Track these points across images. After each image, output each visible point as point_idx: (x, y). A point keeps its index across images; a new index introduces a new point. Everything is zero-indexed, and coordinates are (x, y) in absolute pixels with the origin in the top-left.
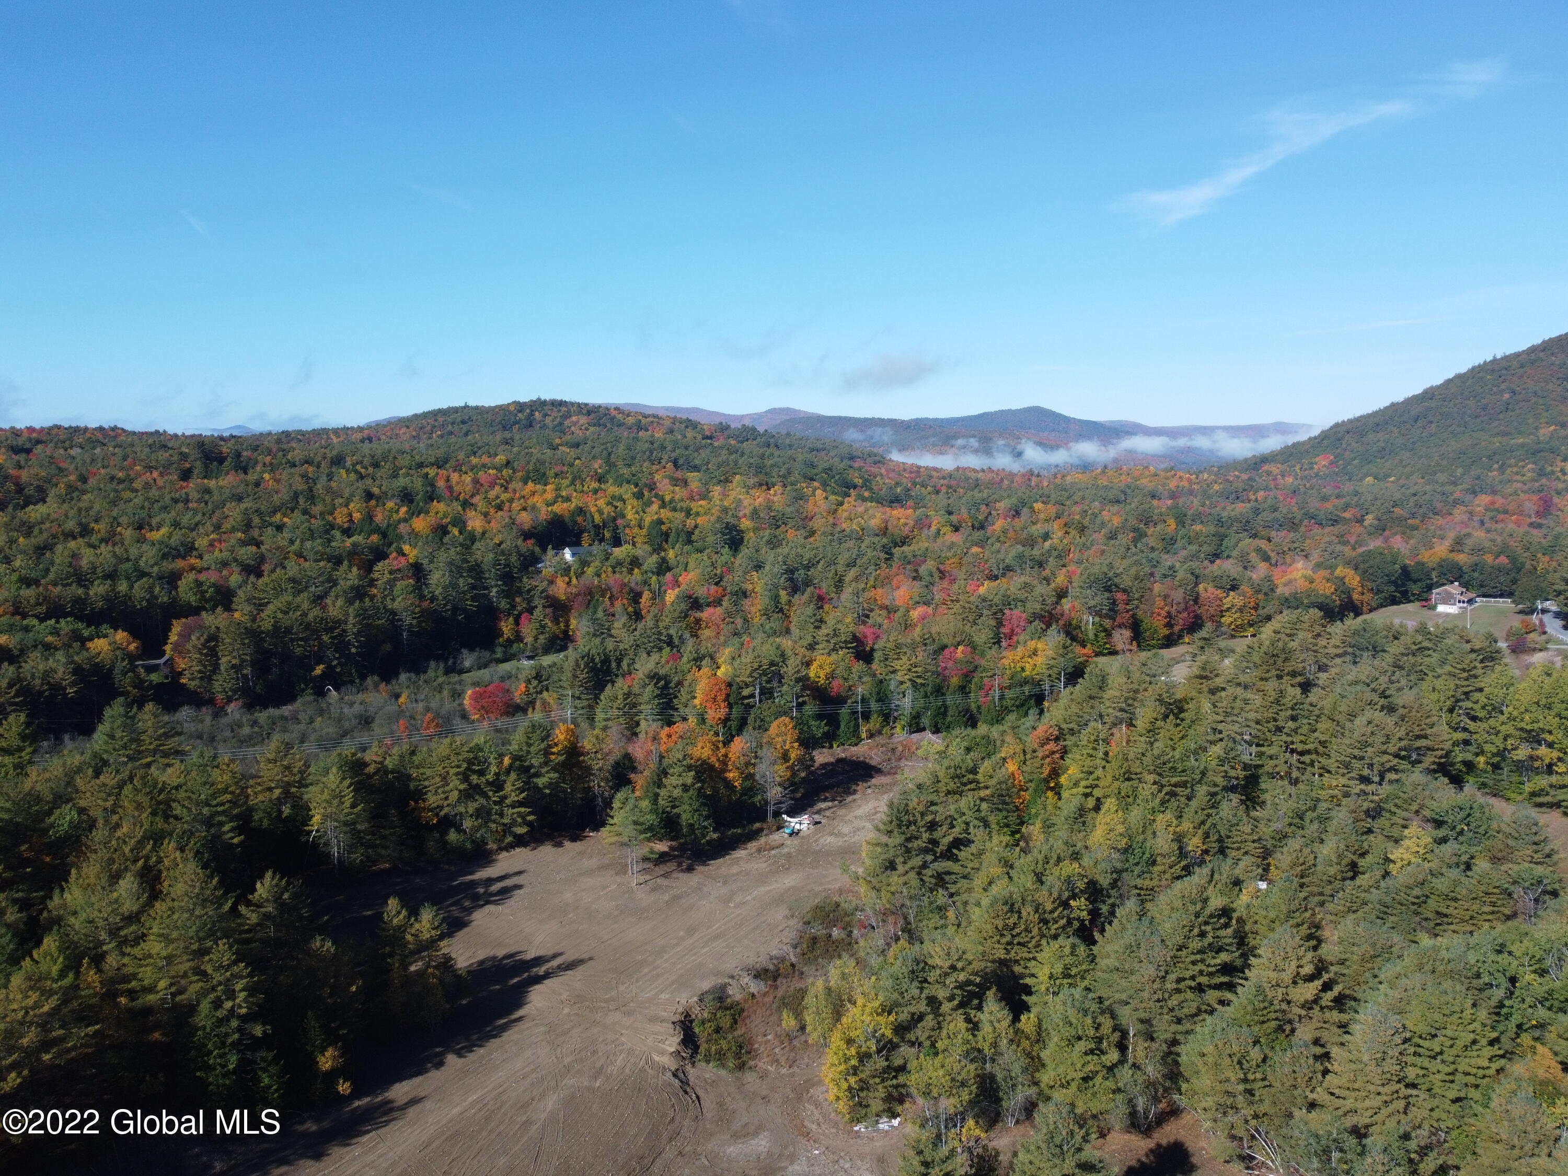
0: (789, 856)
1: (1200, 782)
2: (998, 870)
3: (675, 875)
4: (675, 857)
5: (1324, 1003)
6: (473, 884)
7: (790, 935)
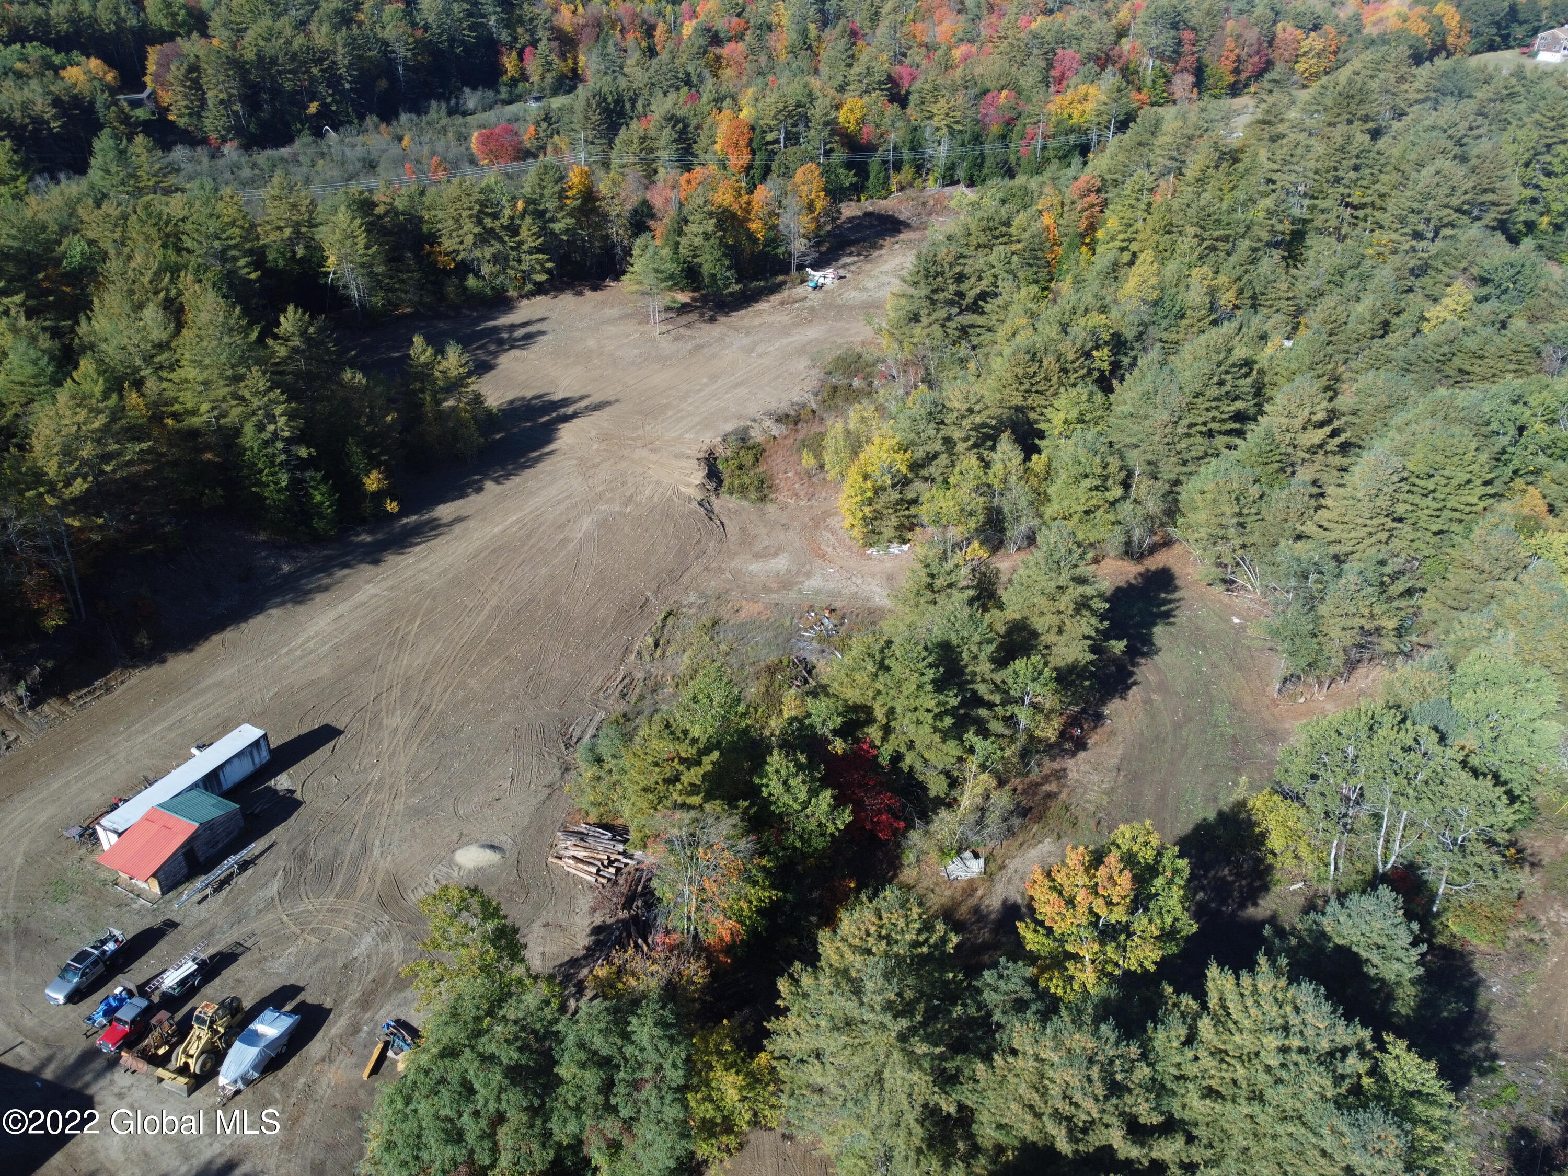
0: (812, 309)
1: (1243, 236)
2: (1024, 321)
3: (698, 325)
4: (697, 308)
5: (1328, 448)
6: (496, 330)
7: (813, 384)
